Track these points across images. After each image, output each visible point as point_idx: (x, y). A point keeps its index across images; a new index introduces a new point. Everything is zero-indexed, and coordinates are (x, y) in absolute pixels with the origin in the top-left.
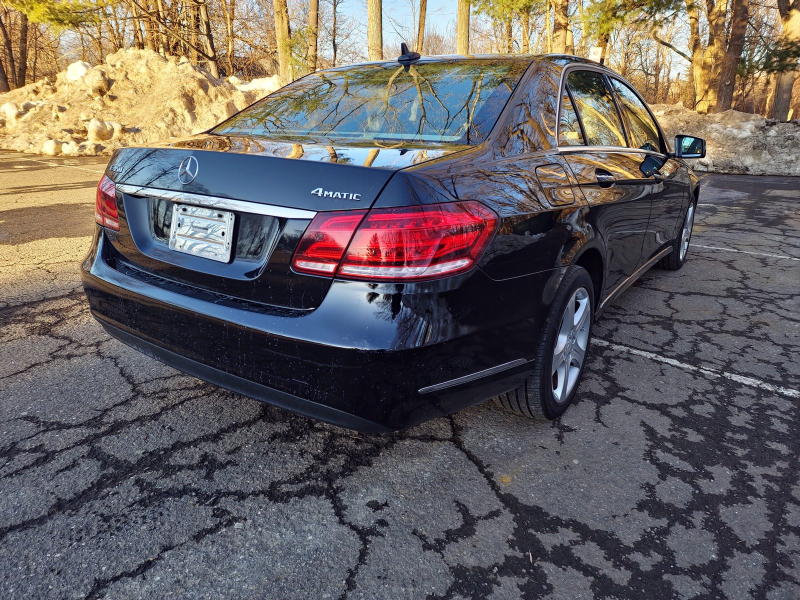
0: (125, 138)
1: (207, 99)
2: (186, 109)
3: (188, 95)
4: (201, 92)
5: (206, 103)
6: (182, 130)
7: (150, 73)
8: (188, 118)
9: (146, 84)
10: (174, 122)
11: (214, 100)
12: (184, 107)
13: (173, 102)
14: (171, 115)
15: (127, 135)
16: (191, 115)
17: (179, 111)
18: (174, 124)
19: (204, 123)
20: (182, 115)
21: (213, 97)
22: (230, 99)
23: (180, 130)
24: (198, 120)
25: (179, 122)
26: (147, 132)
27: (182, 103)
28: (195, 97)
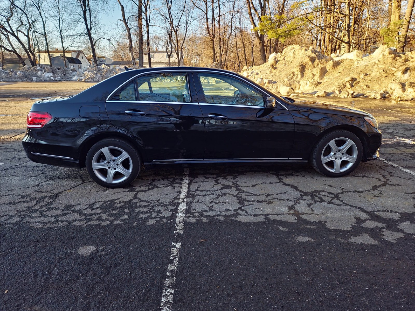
0: (269, 86)
1: (312, 66)
2: (300, 72)
3: (303, 65)
4: (310, 63)
5: (311, 68)
6: (295, 82)
7: (294, 56)
8: (300, 76)
9: (290, 61)
10: (292, 78)
11: (316, 66)
12: (299, 71)
13: (295, 69)
14: (292, 75)
15: (270, 84)
16: (301, 75)
17: (296, 73)
18: (292, 79)
19: (307, 78)
20: (297, 75)
21: (316, 65)
22: (325, 65)
23: (294, 82)
24: (304, 77)
25: (294, 78)
26: (279, 83)
27: (298, 69)
28: (306, 66)
